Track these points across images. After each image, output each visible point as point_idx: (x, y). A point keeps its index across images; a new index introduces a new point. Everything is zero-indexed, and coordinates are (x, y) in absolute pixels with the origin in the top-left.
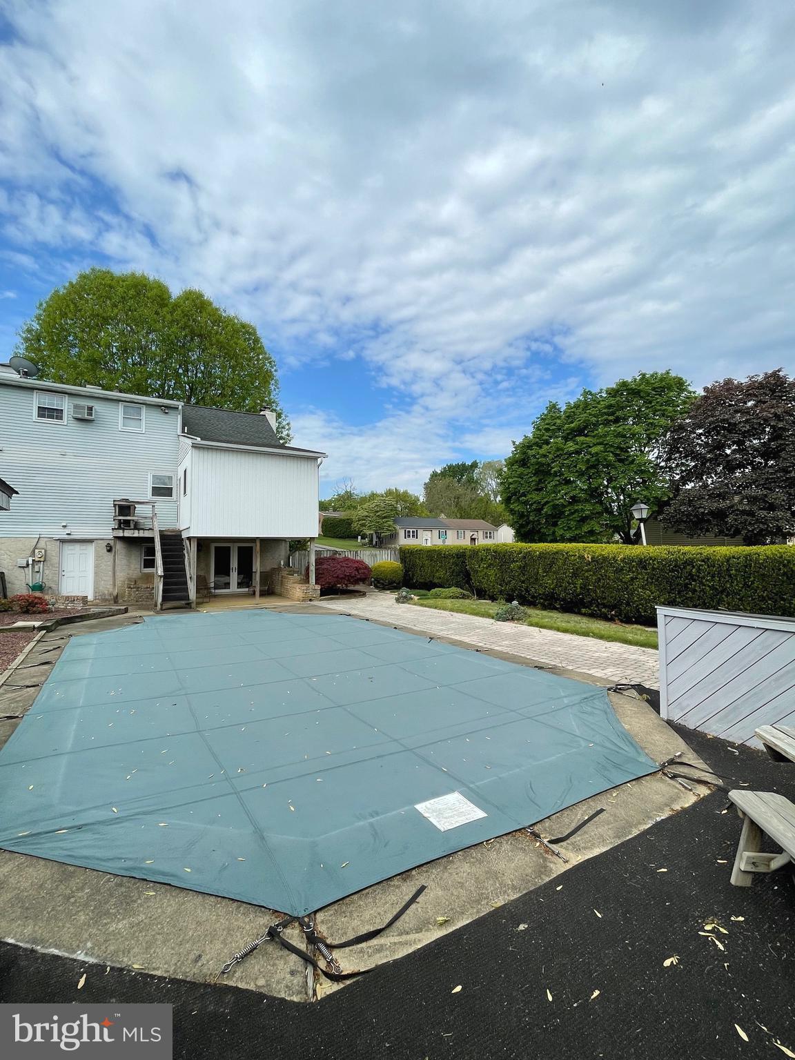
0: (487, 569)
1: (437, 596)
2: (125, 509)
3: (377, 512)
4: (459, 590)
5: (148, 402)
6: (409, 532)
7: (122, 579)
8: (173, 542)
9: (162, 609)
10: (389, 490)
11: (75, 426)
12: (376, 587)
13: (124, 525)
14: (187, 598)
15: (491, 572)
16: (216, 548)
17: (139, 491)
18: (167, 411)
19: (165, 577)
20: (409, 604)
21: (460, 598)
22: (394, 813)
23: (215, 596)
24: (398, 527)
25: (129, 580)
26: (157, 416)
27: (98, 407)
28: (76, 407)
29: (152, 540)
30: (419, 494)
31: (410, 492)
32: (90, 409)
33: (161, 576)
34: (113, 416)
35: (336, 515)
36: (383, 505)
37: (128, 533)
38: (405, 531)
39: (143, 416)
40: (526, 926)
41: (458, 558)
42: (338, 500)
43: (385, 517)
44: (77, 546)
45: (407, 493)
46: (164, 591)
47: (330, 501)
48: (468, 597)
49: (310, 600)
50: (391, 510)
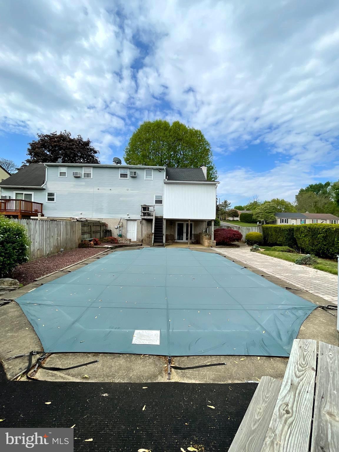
0: (305, 237)
1: (275, 250)
2: (145, 208)
3: (266, 210)
4: (287, 247)
5: (154, 168)
6: (283, 220)
7: (145, 234)
8: (159, 220)
9: (153, 245)
10: (274, 199)
11: (131, 179)
12: (248, 244)
13: (144, 214)
14: (162, 242)
15: (306, 239)
16: (178, 224)
17: (150, 202)
18: (160, 171)
19: (155, 233)
20: (256, 252)
21: (287, 252)
22: (124, 330)
23: (177, 243)
24: (277, 218)
25: (148, 234)
26: (157, 173)
27: (138, 172)
28: (131, 172)
29: (152, 220)
30: (292, 201)
31: (286, 200)
32: (135, 173)
33: (153, 233)
34: (142, 174)
35: (247, 212)
36: (268, 207)
37: (145, 217)
38: (281, 219)
39: (152, 174)
40: (107, 395)
41: (290, 231)
42: (250, 205)
43: (270, 213)
44: (132, 222)
45: (284, 201)
46: (154, 239)
47: (247, 206)
48: (293, 252)
49: (211, 247)
50: (273, 209)
